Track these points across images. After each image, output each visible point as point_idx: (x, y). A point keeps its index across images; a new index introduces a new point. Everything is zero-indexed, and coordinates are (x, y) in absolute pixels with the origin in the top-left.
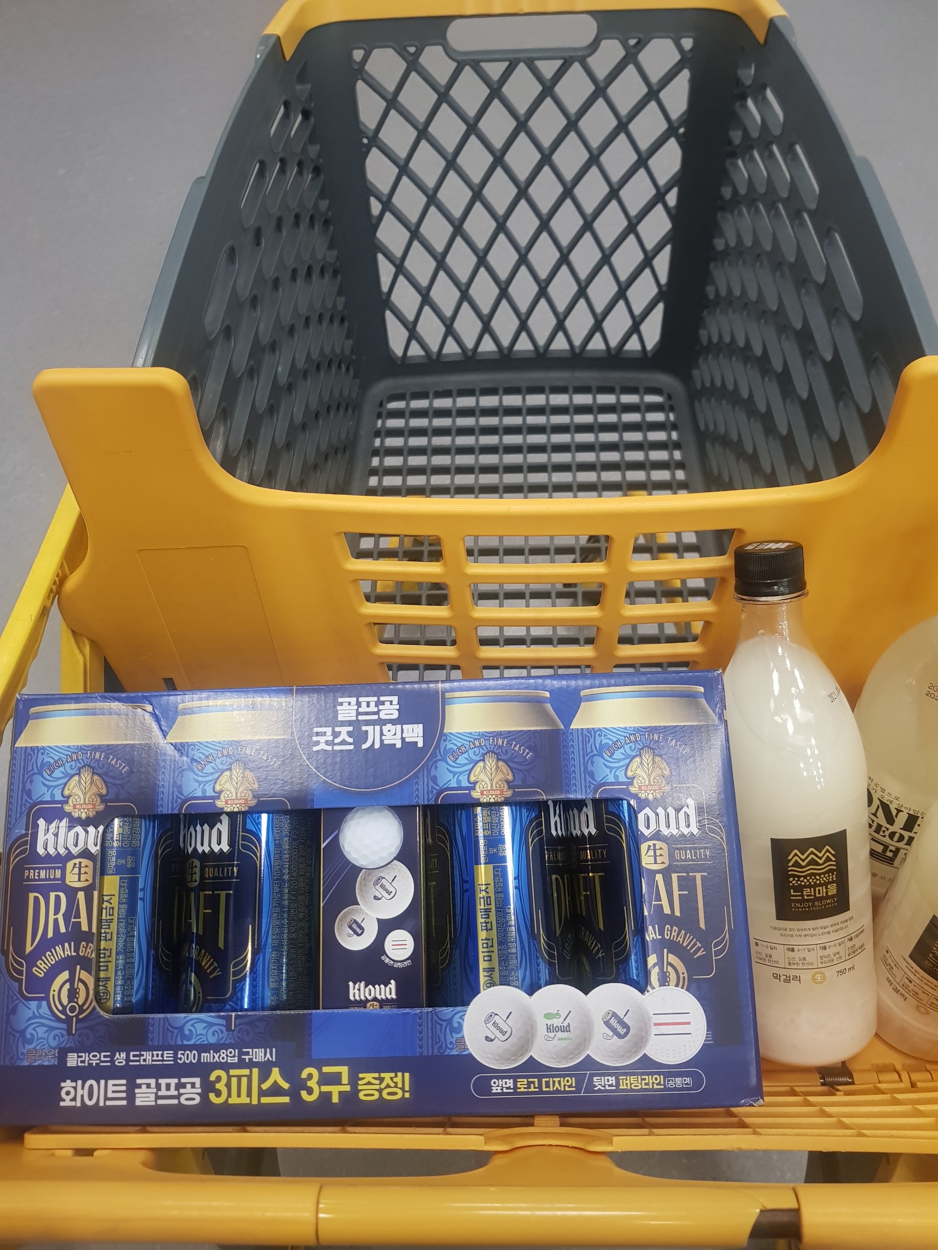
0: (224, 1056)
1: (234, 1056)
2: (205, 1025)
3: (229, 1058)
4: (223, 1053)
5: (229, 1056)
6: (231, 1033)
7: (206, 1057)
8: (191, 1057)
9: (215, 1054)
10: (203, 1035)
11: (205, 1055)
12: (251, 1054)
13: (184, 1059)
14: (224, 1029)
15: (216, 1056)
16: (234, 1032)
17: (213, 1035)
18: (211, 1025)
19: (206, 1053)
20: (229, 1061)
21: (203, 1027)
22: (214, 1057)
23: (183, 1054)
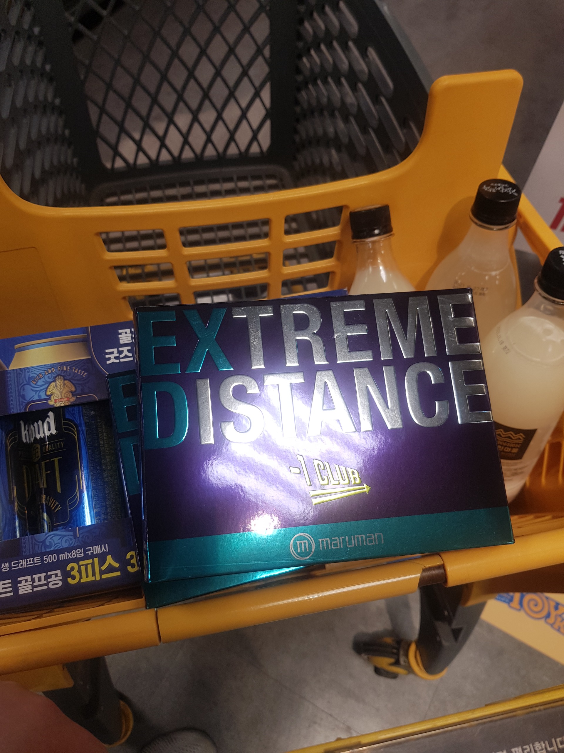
0: (74, 554)
1: (81, 553)
2: (59, 537)
3: (78, 555)
4: (74, 553)
5: (78, 553)
6: (77, 539)
7: (62, 557)
8: (53, 558)
9: (68, 554)
10: (59, 543)
11: (62, 555)
12: (92, 550)
13: (48, 560)
14: (72, 537)
15: (69, 555)
16: (80, 538)
17: (66, 542)
18: (63, 536)
19: (62, 554)
20: (78, 557)
21: (58, 539)
22: (68, 556)
23: (47, 557)
